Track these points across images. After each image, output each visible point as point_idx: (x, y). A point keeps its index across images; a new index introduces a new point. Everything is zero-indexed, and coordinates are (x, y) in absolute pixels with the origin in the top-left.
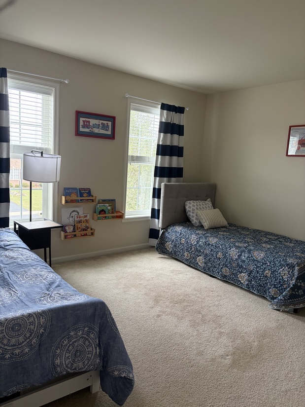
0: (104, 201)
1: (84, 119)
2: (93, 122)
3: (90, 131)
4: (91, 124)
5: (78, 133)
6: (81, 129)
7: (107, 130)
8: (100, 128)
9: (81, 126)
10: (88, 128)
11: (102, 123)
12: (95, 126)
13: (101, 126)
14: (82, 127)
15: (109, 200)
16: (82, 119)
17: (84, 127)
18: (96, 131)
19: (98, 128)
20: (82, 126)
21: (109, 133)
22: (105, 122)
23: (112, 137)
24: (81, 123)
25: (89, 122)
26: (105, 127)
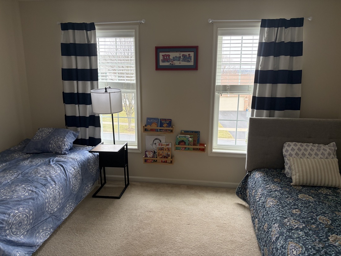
0: (186, 132)
1: (164, 54)
2: (172, 55)
3: (171, 64)
4: (171, 57)
5: (158, 68)
6: (161, 64)
7: (189, 61)
8: (181, 60)
9: (160, 61)
10: (168, 62)
11: (183, 55)
12: (175, 59)
13: (182, 57)
14: (162, 62)
15: (193, 132)
16: (161, 54)
17: (163, 61)
18: (177, 63)
19: (179, 60)
20: (162, 60)
21: (192, 63)
22: (187, 54)
23: (195, 68)
24: (161, 58)
25: (169, 56)
26: (186, 59)
